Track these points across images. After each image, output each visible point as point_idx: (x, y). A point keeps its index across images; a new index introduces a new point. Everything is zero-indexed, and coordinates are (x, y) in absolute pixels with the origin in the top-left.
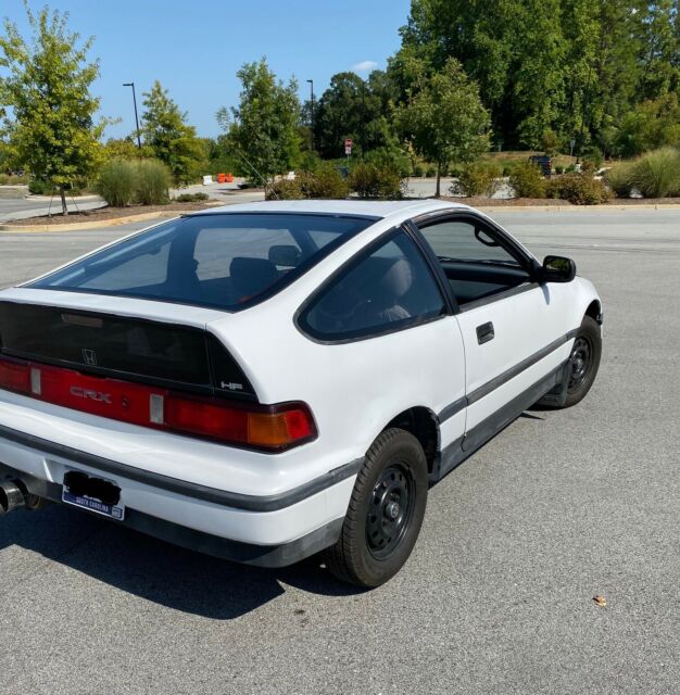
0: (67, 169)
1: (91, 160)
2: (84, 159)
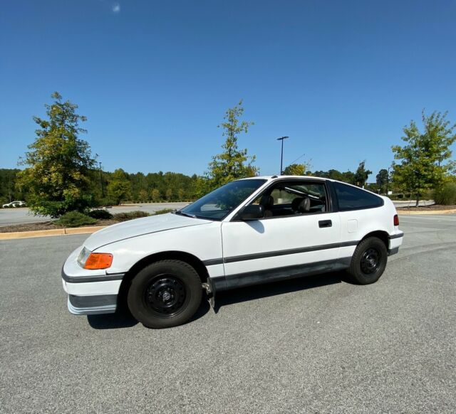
0: (426, 185)
1: (442, 181)
2: (438, 181)
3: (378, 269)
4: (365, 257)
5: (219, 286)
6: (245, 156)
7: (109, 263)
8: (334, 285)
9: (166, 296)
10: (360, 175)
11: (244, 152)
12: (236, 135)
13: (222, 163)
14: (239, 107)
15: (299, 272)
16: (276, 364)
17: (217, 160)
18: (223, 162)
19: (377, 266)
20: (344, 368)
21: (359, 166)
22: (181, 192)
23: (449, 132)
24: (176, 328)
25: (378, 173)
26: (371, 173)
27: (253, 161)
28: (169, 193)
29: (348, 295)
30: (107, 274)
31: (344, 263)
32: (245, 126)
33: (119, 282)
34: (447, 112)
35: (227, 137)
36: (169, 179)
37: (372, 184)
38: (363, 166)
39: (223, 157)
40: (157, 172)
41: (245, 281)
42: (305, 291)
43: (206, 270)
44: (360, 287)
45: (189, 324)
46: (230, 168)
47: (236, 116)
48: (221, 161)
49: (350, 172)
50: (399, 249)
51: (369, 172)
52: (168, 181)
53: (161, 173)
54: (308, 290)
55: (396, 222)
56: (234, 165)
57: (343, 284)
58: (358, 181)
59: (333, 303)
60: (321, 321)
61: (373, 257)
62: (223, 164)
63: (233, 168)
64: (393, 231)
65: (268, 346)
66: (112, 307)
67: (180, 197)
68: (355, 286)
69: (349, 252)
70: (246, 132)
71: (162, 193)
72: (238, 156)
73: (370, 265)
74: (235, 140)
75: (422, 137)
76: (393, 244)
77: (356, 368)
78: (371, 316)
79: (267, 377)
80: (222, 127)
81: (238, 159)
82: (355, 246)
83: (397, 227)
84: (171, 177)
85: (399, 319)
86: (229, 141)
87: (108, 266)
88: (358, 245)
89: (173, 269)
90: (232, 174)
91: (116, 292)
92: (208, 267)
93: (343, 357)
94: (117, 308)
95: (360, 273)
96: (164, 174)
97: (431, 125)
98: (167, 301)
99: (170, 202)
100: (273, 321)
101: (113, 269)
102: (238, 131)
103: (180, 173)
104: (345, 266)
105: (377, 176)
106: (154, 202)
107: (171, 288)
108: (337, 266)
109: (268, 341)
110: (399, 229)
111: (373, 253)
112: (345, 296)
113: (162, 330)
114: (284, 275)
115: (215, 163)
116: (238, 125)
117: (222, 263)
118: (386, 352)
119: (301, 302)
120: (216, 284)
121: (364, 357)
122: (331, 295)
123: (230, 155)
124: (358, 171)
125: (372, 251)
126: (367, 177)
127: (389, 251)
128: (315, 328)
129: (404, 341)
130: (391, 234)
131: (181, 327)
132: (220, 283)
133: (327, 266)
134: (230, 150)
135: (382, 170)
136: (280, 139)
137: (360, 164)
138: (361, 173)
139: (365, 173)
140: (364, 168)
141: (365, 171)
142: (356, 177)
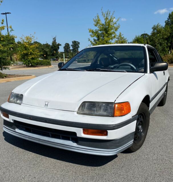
21: (53, 40)
23: (115, 23)
25: (64, 46)
26: (61, 45)
34: (114, 11)
38: (55, 40)
49: (47, 44)
51: (59, 45)
58: (54, 50)
75: (103, 25)
97: (107, 18)
105: (64, 48)
124: (53, 44)
126: (59, 48)
135: (66, 44)
136: (4, 14)
137: (53, 39)
138: (55, 45)
139: (57, 45)
140: (56, 42)
141: (57, 44)
142: (52, 47)
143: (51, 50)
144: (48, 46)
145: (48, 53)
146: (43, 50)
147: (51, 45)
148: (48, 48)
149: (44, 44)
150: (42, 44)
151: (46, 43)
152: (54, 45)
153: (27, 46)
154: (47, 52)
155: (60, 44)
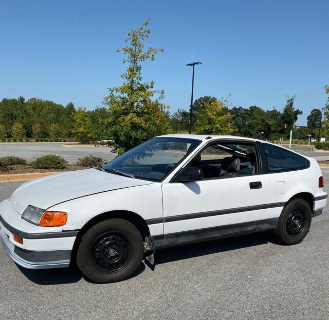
3: (302, 230)
4: (291, 218)
5: (158, 244)
6: (150, 90)
7: (64, 221)
8: (261, 246)
9: (112, 252)
10: (288, 115)
11: (150, 84)
12: (139, 63)
13: (121, 98)
14: (146, 28)
15: (230, 232)
16: (218, 306)
17: (114, 93)
18: (122, 96)
19: (302, 227)
20: (272, 307)
21: (286, 104)
22: (53, 127)
24: (121, 283)
25: (310, 114)
26: (301, 113)
27: (162, 97)
28: (36, 128)
29: (274, 254)
30: (63, 231)
31: (271, 224)
32: (152, 53)
33: (73, 239)
35: (128, 65)
36: (34, 109)
37: (301, 127)
38: (291, 104)
39: (123, 90)
40: (17, 98)
41: (182, 240)
42: (234, 251)
43: (148, 228)
44: (286, 247)
45: (131, 280)
46: (132, 104)
47: (140, 39)
48: (119, 94)
49: (275, 110)
50: (323, 210)
51: (298, 112)
52: (31, 110)
53: (22, 99)
54: (237, 250)
55: (321, 184)
56: (137, 101)
57: (269, 244)
58: (286, 122)
59: (261, 262)
60: (251, 276)
61: (298, 218)
62: (123, 98)
63: (135, 104)
64: (317, 192)
65: (208, 294)
66: (66, 262)
67: (51, 134)
68: (281, 246)
69: (276, 212)
70: (153, 59)
71: (25, 127)
72: (142, 89)
73: (295, 226)
74: (139, 69)
76: (318, 205)
77: (282, 307)
78: (295, 271)
79: (212, 313)
80: (122, 52)
81: (143, 93)
82: (283, 207)
83: (321, 188)
84: (37, 106)
85: (318, 273)
86: (131, 70)
87: (64, 223)
88: (285, 206)
89: (120, 227)
90: (134, 112)
91: (71, 247)
92: (149, 226)
93: (271, 300)
94: (71, 263)
95: (286, 233)
96: (26, 101)
98: (112, 258)
99: (37, 141)
100: (209, 276)
101: (68, 227)
102: (143, 58)
103: (50, 100)
104: (273, 227)
105: (308, 118)
106: (15, 141)
107: (116, 244)
108: (265, 227)
109: (207, 291)
110: (324, 191)
111: (299, 214)
112: (272, 255)
113: (108, 285)
114: (216, 235)
115: (112, 96)
116: (144, 51)
117: (162, 222)
118: (305, 296)
119: (231, 261)
120: (156, 242)
121: (287, 299)
122: (259, 254)
123: (131, 88)
124: (286, 110)
125: (297, 212)
126: (296, 118)
127: (313, 212)
128: (246, 281)
129: (320, 288)
130: (316, 195)
131: (125, 282)
132: (159, 241)
133: (256, 227)
134: (132, 81)
135: (314, 110)
136: (191, 65)
137: (288, 102)
138: (290, 113)
139: (294, 112)
140: (293, 107)
141: (294, 110)
142: (283, 118)
143: (280, 122)
144: (275, 115)
145: (273, 129)
146: (263, 121)
147: (282, 112)
148: (275, 119)
149: (269, 110)
150: (266, 111)
151: (273, 109)
152: (287, 114)
153: (212, 116)
154: (270, 125)
155: (300, 111)
